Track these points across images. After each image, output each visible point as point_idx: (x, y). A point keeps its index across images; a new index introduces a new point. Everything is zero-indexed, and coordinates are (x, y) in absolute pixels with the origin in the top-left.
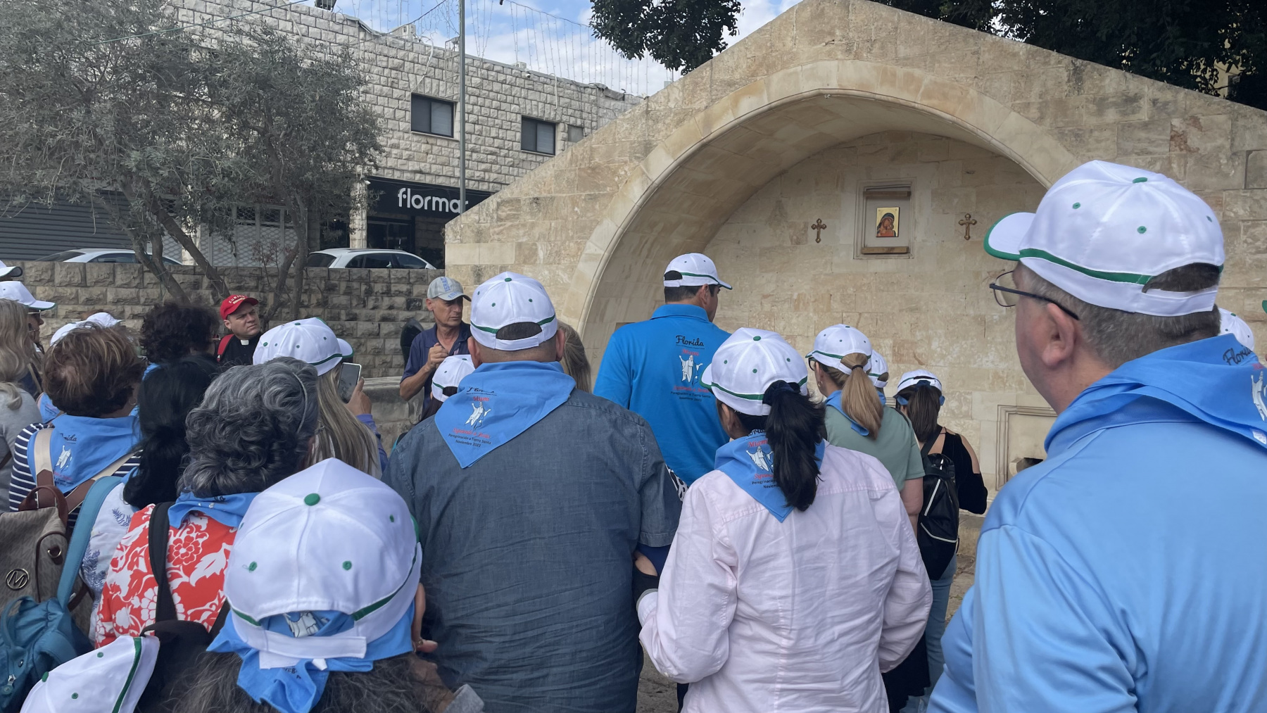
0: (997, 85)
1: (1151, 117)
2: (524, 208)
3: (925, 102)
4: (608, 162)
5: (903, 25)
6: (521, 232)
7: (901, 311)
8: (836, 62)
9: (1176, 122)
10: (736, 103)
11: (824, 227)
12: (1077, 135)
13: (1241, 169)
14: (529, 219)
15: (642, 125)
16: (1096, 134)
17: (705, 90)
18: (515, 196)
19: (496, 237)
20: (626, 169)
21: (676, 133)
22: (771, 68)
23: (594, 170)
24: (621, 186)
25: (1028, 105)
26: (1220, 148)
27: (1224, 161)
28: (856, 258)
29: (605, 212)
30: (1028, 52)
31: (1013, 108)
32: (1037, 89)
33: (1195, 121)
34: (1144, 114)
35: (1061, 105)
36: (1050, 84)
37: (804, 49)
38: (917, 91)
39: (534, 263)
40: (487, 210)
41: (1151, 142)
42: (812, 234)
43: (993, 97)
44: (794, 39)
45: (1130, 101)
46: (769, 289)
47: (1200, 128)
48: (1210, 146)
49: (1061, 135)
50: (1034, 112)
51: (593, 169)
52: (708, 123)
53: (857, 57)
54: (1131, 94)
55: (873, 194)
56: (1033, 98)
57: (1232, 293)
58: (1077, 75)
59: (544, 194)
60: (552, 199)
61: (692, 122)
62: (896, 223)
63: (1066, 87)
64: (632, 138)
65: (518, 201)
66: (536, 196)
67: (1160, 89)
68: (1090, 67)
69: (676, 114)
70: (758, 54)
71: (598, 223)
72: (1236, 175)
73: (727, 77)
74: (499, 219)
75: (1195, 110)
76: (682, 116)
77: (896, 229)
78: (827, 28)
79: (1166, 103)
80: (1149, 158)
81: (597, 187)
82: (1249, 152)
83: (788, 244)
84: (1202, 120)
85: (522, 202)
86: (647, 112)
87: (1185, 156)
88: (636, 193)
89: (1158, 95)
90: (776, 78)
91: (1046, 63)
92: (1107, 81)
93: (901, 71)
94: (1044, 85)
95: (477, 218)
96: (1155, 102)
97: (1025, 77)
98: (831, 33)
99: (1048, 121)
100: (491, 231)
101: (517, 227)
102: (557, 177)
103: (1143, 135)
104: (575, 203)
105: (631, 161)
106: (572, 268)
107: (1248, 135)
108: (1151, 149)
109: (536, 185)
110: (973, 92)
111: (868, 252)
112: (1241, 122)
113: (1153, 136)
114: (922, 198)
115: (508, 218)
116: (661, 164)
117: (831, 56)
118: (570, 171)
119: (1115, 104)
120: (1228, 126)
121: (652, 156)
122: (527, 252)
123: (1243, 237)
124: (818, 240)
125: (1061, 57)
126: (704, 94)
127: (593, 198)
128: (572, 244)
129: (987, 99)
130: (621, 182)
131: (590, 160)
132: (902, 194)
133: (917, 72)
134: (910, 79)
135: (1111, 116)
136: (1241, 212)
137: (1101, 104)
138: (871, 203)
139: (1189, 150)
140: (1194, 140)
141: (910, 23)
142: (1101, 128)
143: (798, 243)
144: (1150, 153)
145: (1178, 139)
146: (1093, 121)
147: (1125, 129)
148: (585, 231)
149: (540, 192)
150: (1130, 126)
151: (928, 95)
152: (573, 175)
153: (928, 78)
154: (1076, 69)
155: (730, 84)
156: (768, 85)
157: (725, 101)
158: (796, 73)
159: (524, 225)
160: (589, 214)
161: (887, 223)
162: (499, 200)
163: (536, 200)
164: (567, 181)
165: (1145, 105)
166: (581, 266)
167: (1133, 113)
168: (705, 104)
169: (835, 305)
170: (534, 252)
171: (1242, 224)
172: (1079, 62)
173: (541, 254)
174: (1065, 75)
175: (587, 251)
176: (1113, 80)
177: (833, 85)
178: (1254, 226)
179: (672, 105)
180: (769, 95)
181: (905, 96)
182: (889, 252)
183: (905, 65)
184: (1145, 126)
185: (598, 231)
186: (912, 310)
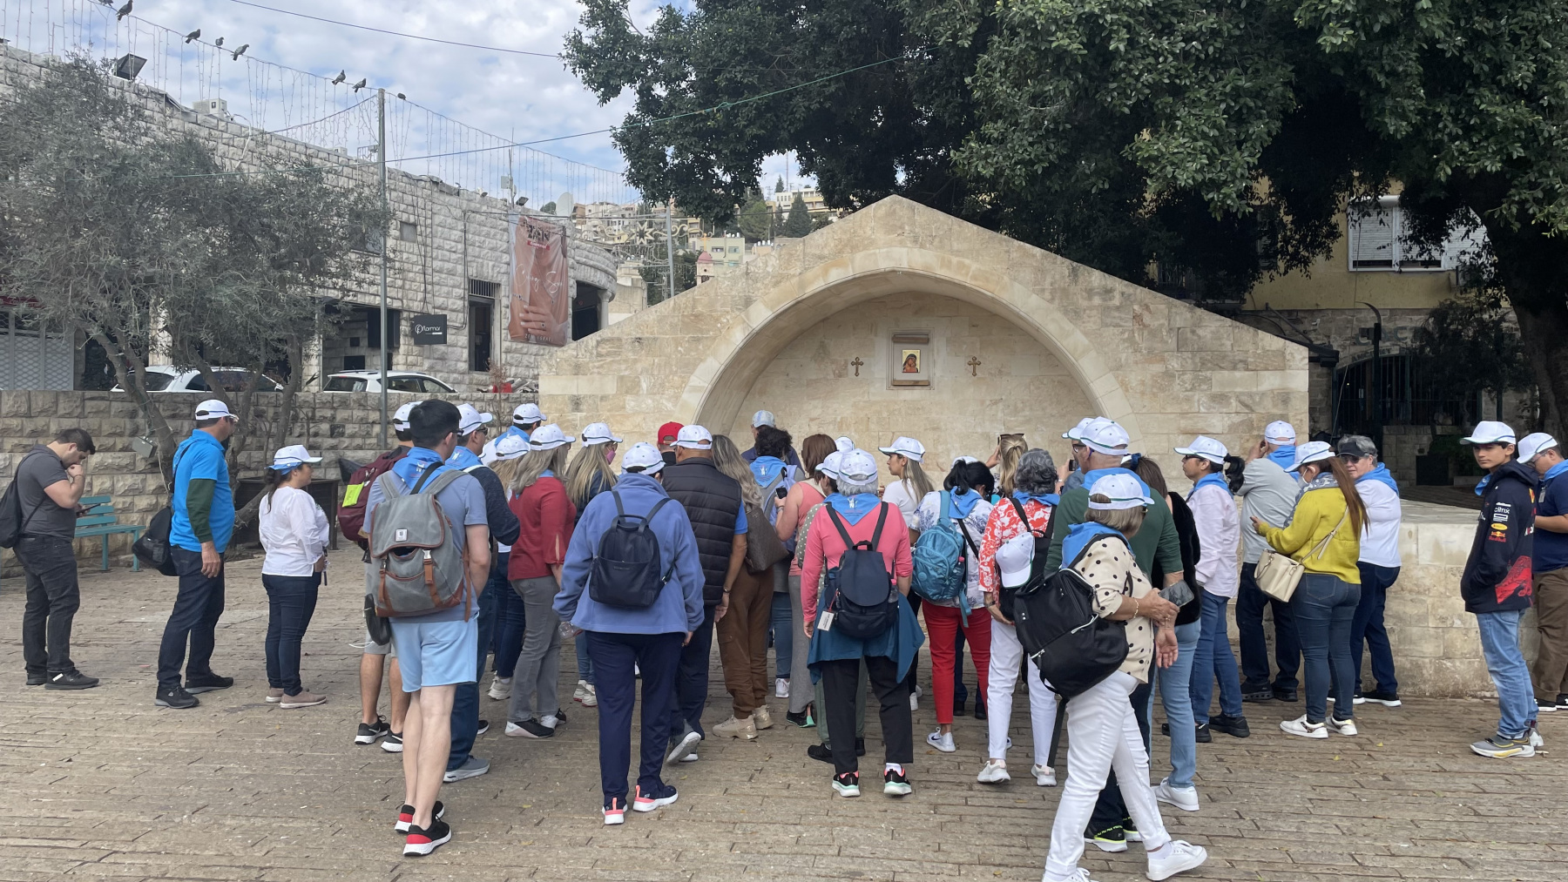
0: (1022, 275)
1: (1121, 303)
2: (626, 346)
3: (973, 283)
4: (711, 311)
5: (956, 227)
6: (623, 367)
7: (926, 430)
8: (906, 249)
9: (1136, 307)
10: (826, 272)
11: (862, 364)
12: (1075, 312)
13: (1175, 339)
14: (631, 356)
15: (741, 284)
16: (1087, 312)
17: (799, 260)
18: (615, 335)
19: (596, 370)
20: (728, 317)
21: (774, 292)
22: (854, 249)
23: (698, 317)
24: (724, 331)
25: (1043, 290)
26: (1163, 325)
27: (1165, 334)
28: (888, 388)
29: (708, 352)
30: (1043, 255)
31: (1033, 291)
32: (1049, 280)
33: (1147, 308)
34: (1116, 301)
35: (1065, 291)
36: (1057, 277)
37: (880, 236)
38: (967, 274)
39: (637, 394)
40: (586, 346)
41: (1121, 319)
42: (852, 369)
43: (1020, 283)
44: (873, 229)
45: (1108, 292)
46: (816, 413)
47: (1150, 312)
48: (1156, 323)
49: (1066, 312)
50: (1047, 295)
51: (696, 316)
52: (802, 285)
53: (922, 246)
54: (1109, 288)
55: (899, 339)
56: (1047, 285)
57: (1172, 416)
58: (1074, 271)
59: (646, 335)
60: (655, 339)
61: (788, 283)
62: (918, 362)
63: (1067, 280)
64: (734, 293)
65: (619, 339)
66: (638, 336)
67: (1126, 286)
68: (1082, 268)
69: (773, 277)
70: (844, 237)
71: (702, 361)
72: (1172, 343)
73: (818, 252)
74: (599, 355)
75: (1147, 301)
76: (779, 279)
77: (918, 367)
78: (899, 224)
79: (1130, 295)
80: (1121, 329)
81: (701, 331)
82: (1179, 329)
83: (832, 376)
84: (1151, 307)
85: (624, 341)
86: (747, 274)
87: (1142, 329)
88: (738, 337)
89: (1125, 289)
90: (859, 256)
91: (1055, 263)
92: (1093, 278)
93: (955, 260)
94: (1053, 278)
95: (575, 353)
96: (1123, 294)
97: (1041, 271)
98: (902, 227)
99: (1057, 301)
100: (591, 365)
101: (619, 362)
102: (661, 320)
103: (1116, 314)
104: (677, 343)
105: (733, 311)
106: (677, 397)
107: (1178, 318)
108: (1122, 324)
109: (638, 326)
110: (1006, 278)
111: (897, 385)
112: (1174, 310)
113: (1123, 316)
114: (939, 344)
115: (608, 354)
116: (761, 315)
117: (902, 244)
118: (673, 317)
119: (1099, 293)
120: (1166, 312)
121: (751, 308)
122: (629, 384)
123: (1178, 381)
124: (857, 374)
125: (1064, 260)
126: (798, 264)
127: (698, 340)
128: (676, 378)
129: (1016, 284)
130: (723, 327)
131: (693, 309)
132: (922, 340)
133: (967, 262)
134: (961, 266)
135: (1097, 301)
136: (1176, 366)
137: (1090, 293)
138: (898, 346)
139: (1144, 326)
140: (1147, 319)
141: (960, 226)
142: (1091, 308)
143: (840, 376)
144: (1120, 326)
145: (1137, 318)
146: (1085, 303)
147: (1106, 310)
148: (689, 367)
149: (643, 333)
150: (1109, 308)
151: (974, 278)
152: (676, 319)
153: (974, 266)
154: (1073, 268)
155: (821, 257)
156: (852, 261)
157: (817, 269)
158: (875, 254)
159: (626, 361)
160: (693, 354)
161: (910, 361)
162: (599, 339)
163: (639, 340)
164: (671, 325)
165: (1117, 295)
166: (685, 396)
167: (1110, 300)
168: (799, 271)
169: (872, 426)
170: (638, 384)
171: (1177, 374)
172: (1075, 264)
173: (644, 385)
174: (1067, 273)
175: (691, 384)
176: (1097, 278)
177: (904, 265)
178: (1183, 374)
179: (770, 269)
180: (853, 268)
181: (958, 278)
182: (915, 384)
183: (957, 256)
184: (1118, 308)
185: (702, 366)
186: (934, 429)
